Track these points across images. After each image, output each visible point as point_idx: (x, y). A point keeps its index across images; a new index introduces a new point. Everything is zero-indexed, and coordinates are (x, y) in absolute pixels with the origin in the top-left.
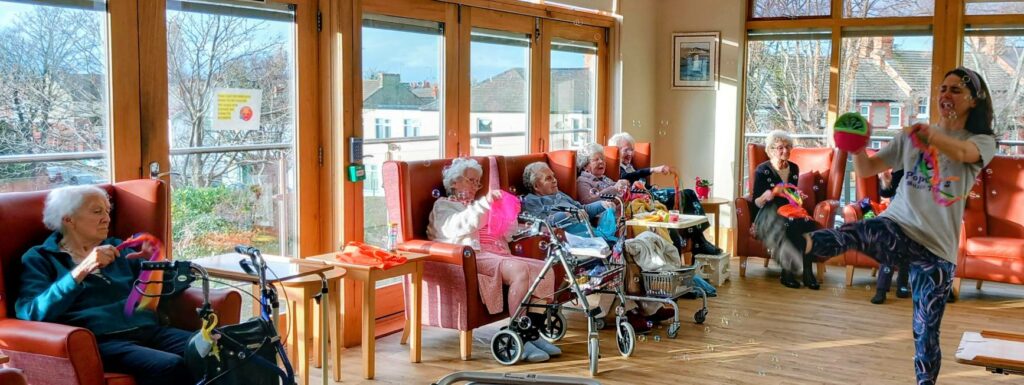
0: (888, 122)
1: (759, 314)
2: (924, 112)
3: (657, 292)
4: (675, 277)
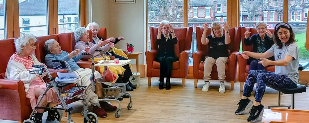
0: (205, 15)
1: (158, 103)
2: (220, 10)
3: (110, 96)
4: (118, 89)
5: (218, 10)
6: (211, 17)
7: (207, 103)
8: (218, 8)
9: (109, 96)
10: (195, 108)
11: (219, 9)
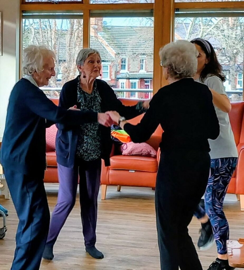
5: (122, 69)
6: (110, 80)
7: (126, 226)
8: (122, 65)
10: (107, 236)
11: (123, 67)
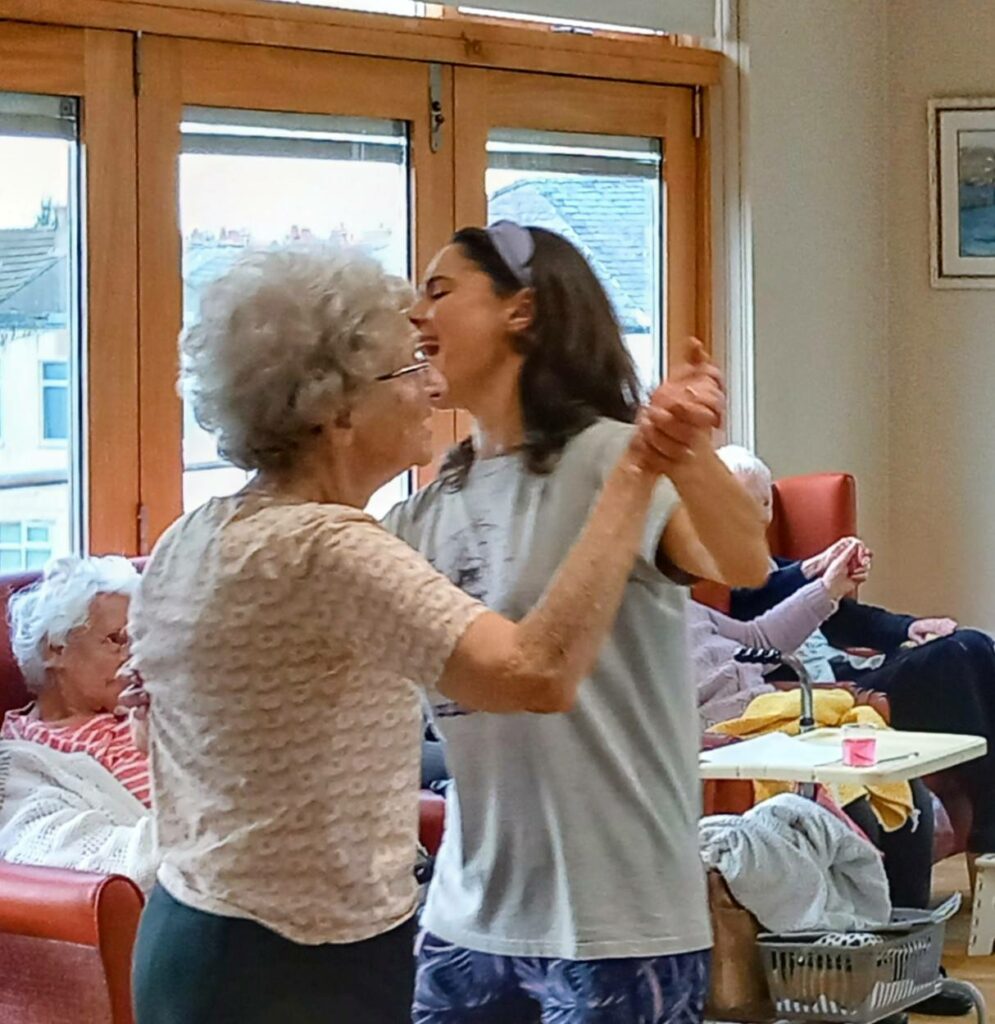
3: (811, 1005)
4: (869, 952)
9: (802, 1003)
